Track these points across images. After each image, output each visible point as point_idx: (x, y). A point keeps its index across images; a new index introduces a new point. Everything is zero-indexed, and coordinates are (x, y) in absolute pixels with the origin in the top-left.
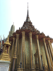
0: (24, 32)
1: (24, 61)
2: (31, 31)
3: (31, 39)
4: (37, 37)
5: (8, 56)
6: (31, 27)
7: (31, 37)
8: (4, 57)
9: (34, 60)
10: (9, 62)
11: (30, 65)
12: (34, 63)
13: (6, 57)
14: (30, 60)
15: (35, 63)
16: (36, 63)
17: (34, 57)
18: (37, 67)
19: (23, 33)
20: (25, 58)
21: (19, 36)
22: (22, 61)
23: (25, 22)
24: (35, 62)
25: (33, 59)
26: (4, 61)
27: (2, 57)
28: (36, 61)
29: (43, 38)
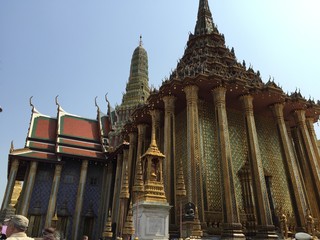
0: (193, 88)
1: (199, 199)
2: (223, 82)
3: (223, 114)
4: (249, 101)
5: (160, 188)
6: (222, 60)
7: (223, 105)
8: (151, 192)
9: (240, 193)
10: (168, 205)
11: (225, 211)
12: (239, 202)
13: (157, 193)
14: (224, 194)
15: (244, 202)
16: (247, 205)
17: (236, 181)
18: (251, 219)
19: (191, 93)
20: (204, 185)
21: (176, 103)
22: (194, 197)
23: (191, 35)
24: (243, 198)
25: (236, 189)
26: (155, 202)
27: (148, 192)
28: (245, 197)
29: (273, 105)
